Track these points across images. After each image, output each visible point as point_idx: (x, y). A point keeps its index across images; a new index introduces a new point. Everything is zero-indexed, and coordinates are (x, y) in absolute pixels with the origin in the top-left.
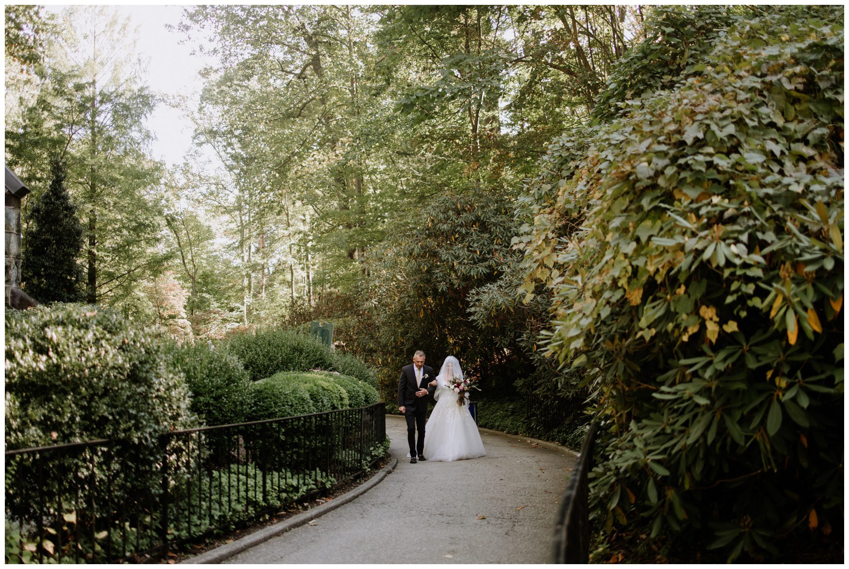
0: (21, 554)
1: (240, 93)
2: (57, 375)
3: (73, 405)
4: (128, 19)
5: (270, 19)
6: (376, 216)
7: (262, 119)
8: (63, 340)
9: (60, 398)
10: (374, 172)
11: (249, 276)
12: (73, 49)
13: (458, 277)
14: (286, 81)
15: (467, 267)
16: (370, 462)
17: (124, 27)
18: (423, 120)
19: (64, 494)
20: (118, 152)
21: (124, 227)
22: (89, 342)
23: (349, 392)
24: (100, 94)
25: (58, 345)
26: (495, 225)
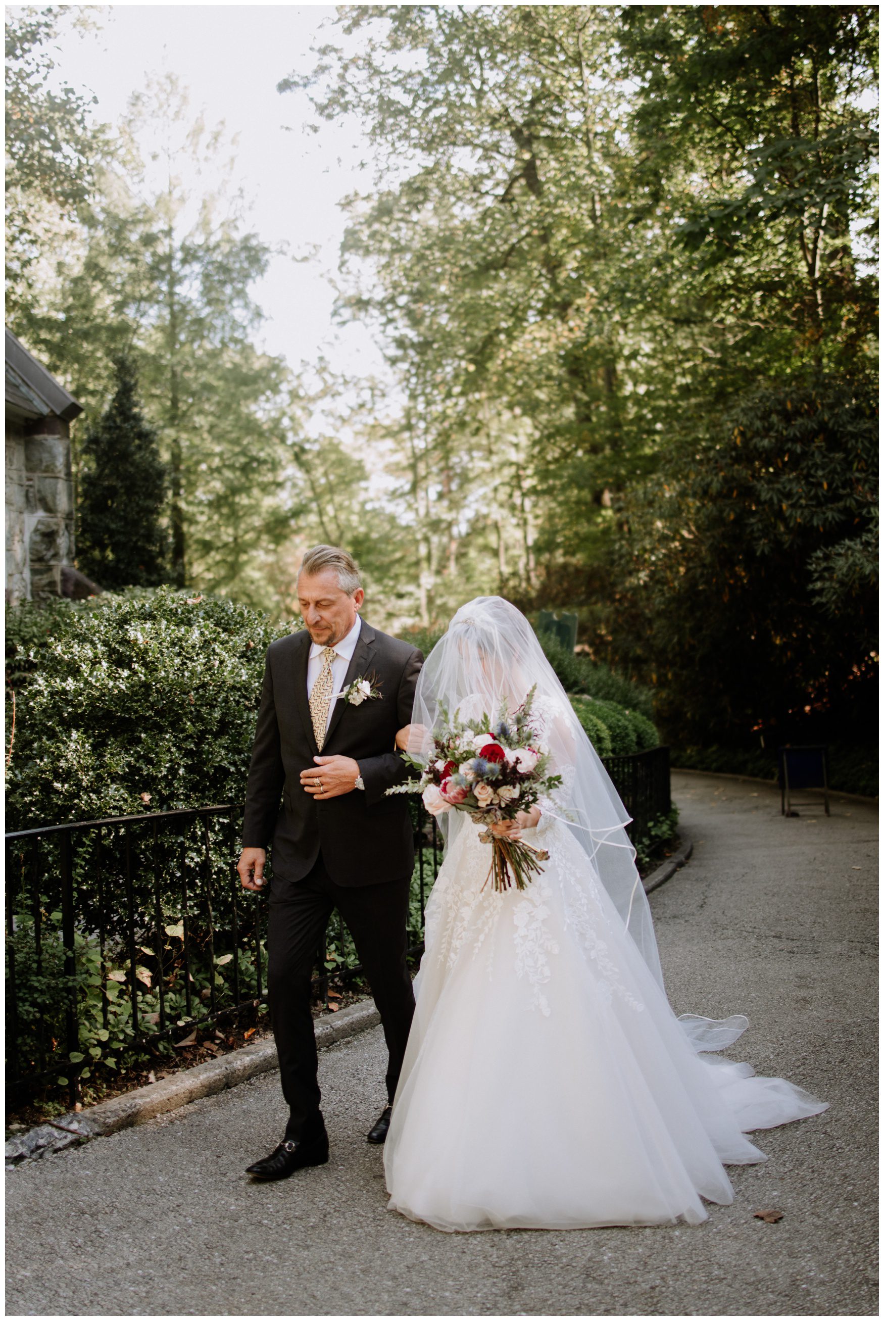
0: (104, 986)
1: (405, 234)
2: (147, 701)
3: (173, 749)
4: (222, 123)
5: (451, 106)
6: (642, 431)
7: (443, 274)
8: (154, 644)
9: (152, 737)
10: (634, 355)
11: (427, 539)
12: (136, 179)
13: (789, 530)
14: (480, 209)
15: (806, 512)
16: (648, 847)
17: (216, 137)
18: (721, 260)
19: (165, 892)
20: (212, 342)
21: (225, 466)
22: (193, 647)
23: (610, 728)
24: (183, 248)
25: (146, 651)
26: (854, 436)
